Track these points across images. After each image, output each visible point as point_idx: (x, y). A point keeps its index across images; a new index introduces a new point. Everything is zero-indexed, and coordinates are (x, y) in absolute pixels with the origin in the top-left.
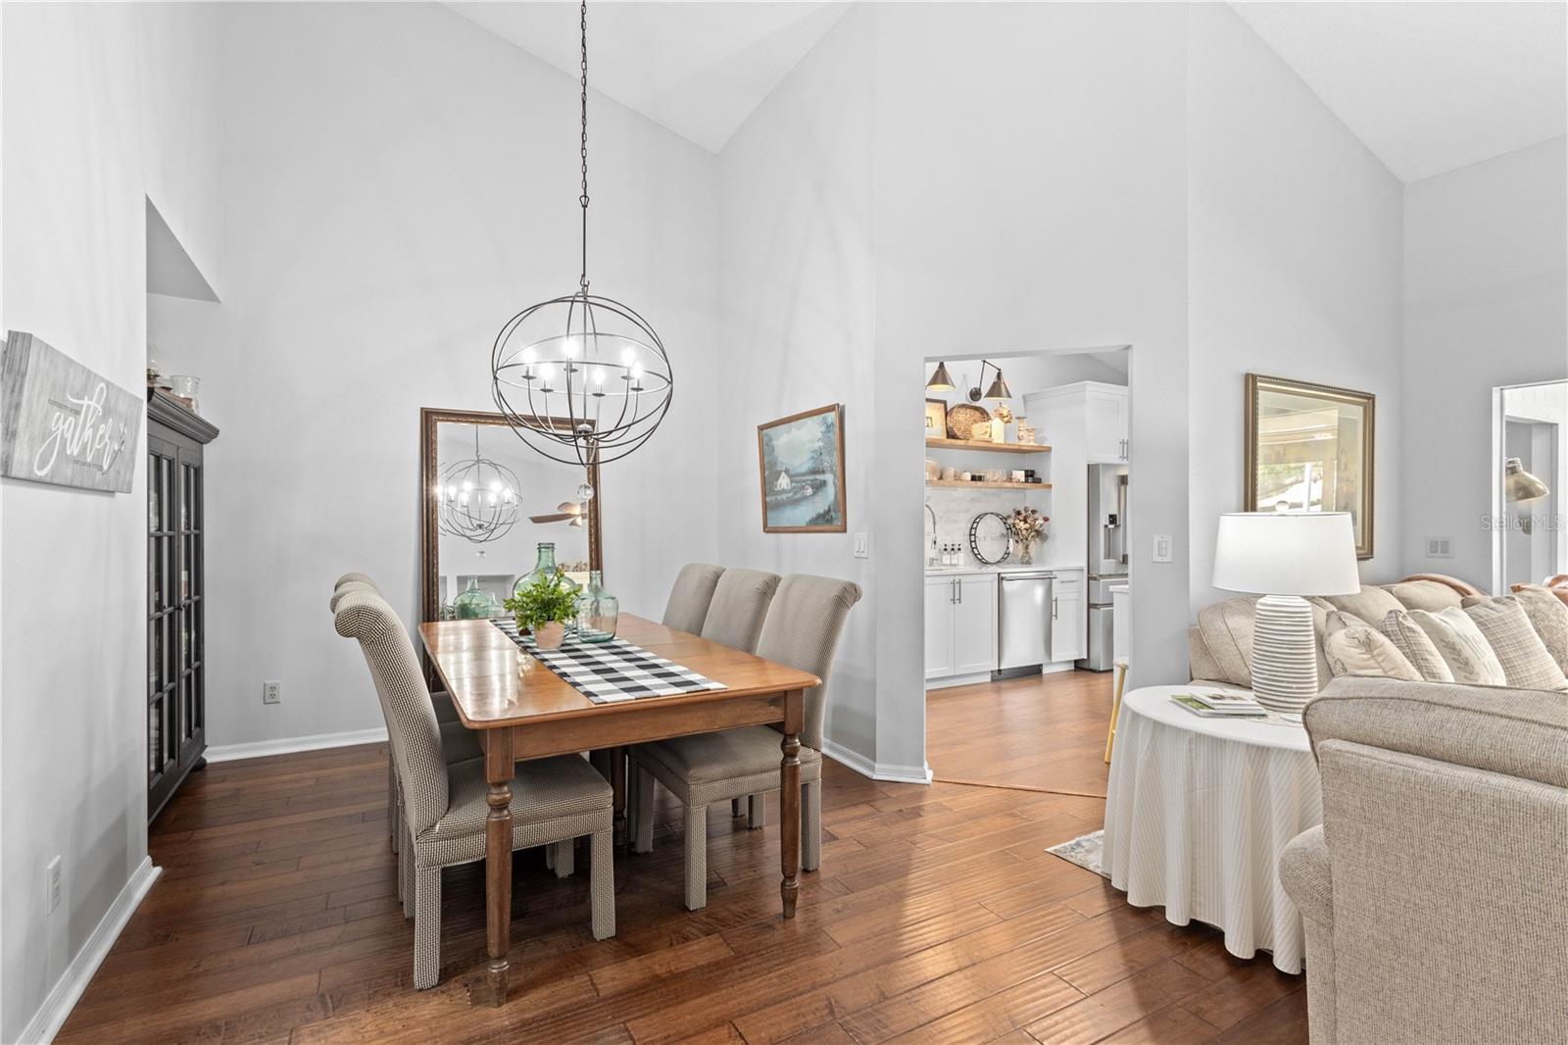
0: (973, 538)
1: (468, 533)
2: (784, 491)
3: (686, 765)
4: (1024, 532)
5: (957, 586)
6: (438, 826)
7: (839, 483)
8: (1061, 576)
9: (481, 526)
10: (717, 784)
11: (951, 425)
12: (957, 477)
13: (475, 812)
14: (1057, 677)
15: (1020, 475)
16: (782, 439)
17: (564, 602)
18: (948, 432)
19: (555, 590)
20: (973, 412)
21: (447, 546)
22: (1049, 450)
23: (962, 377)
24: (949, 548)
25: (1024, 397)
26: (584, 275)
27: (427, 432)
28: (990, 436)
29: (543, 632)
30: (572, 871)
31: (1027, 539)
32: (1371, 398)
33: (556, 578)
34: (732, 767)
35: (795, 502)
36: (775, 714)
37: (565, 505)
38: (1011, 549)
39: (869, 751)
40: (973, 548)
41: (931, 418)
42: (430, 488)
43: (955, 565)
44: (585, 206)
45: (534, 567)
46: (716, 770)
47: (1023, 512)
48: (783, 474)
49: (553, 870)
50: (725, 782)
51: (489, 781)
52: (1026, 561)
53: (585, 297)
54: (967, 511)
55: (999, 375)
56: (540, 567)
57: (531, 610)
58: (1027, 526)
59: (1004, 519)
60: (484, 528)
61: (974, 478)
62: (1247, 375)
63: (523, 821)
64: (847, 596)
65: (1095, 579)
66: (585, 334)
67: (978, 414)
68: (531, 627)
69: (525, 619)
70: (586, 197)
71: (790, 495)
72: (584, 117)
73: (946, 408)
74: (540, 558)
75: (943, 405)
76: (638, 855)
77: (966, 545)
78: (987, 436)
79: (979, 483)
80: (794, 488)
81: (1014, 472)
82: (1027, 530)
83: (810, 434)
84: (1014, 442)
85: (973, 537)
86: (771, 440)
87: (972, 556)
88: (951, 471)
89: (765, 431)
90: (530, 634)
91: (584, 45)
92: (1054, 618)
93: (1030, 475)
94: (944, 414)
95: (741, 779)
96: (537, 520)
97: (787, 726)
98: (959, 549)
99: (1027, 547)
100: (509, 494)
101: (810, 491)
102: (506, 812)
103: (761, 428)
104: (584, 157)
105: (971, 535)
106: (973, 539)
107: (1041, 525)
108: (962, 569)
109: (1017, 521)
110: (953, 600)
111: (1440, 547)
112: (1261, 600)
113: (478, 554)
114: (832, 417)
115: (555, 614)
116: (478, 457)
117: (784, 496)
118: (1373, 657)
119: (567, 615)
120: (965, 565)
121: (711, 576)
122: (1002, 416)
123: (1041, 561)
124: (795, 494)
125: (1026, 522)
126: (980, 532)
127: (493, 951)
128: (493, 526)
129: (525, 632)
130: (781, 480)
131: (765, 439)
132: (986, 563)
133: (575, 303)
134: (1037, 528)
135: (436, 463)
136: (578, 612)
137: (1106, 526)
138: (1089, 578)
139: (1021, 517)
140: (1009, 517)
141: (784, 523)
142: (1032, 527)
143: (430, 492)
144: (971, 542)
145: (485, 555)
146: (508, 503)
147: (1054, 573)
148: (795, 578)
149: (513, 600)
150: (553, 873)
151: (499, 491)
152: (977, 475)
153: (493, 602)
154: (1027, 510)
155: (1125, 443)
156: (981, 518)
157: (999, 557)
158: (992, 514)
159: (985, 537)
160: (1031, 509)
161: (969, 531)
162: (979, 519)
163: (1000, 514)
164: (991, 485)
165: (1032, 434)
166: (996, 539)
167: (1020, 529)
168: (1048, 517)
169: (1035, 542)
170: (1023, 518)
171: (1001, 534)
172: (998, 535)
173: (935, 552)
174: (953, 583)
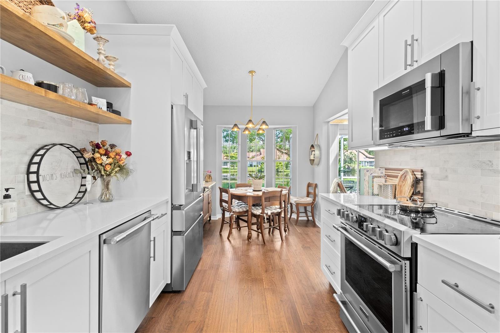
0: (33, 177)
22: (128, 86)
31: (109, 175)
38: (87, 188)
40: (32, 191)
59: (79, 153)
61: (40, 85)
65: (176, 209)
77: (19, 189)
79: (49, 95)
92: (152, 259)
98: (7, 197)
99: (107, 184)
107: (124, 160)
109: (97, 155)
125: (108, 157)
126: (44, 168)
132: (51, 207)
134: (120, 163)
137: (186, 161)
138: (172, 210)
140: (84, 150)
142: (116, 161)
147: (152, 212)
154: (105, 144)
155: (186, 97)
156: (48, 150)
157: (71, 198)
158: (61, 145)
159: (52, 175)
160: (108, 144)
161: (26, 167)
162: (44, 151)
163: (73, 147)
164: (72, 104)
165: (112, 63)
166: (66, 176)
167: (101, 164)
168: (130, 153)
169: (117, 177)
170: (104, 152)
171: (73, 171)
172: (69, 171)
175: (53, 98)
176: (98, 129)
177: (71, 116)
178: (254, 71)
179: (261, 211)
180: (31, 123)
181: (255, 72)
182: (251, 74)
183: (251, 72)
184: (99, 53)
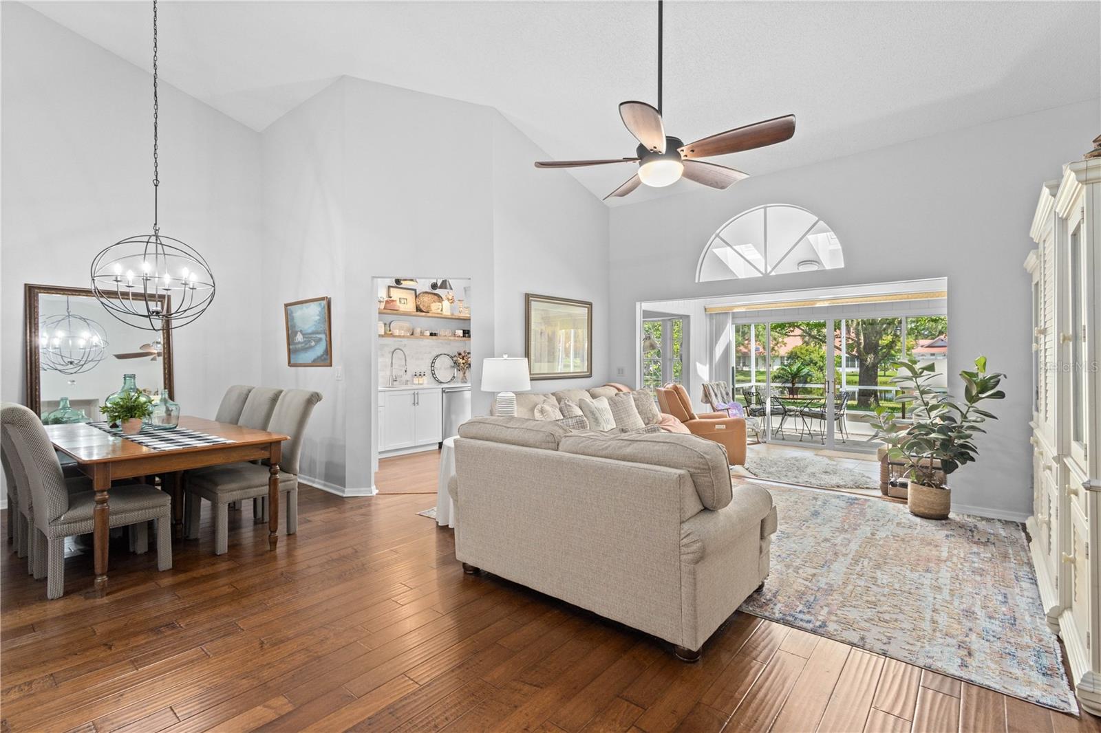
1: (60, 367)
2: (299, 343)
3: (216, 485)
4: (462, 365)
5: (416, 395)
6: (62, 518)
7: (328, 339)
9: (71, 363)
10: (234, 493)
11: (418, 303)
12: (422, 334)
13: (87, 510)
15: (460, 333)
16: (298, 312)
17: (142, 407)
18: (417, 308)
19: (135, 401)
20: (433, 296)
21: (45, 378)
24: (418, 374)
25: (465, 288)
26: (156, 224)
27: (30, 300)
28: (442, 310)
29: (127, 425)
30: (147, 550)
31: (464, 369)
32: (591, 304)
33: (136, 394)
34: (244, 484)
35: (305, 349)
36: (266, 455)
37: (147, 346)
38: (456, 374)
39: (342, 482)
40: (432, 374)
41: (407, 299)
42: (33, 339)
43: (421, 384)
44: (156, 186)
45: (121, 388)
46: (233, 486)
47: (463, 353)
48: (299, 333)
49: (134, 552)
50: (239, 491)
51: (96, 489)
52: (464, 381)
53: (157, 236)
54: (430, 353)
55: (445, 277)
56: (125, 388)
57: (118, 412)
58: (464, 361)
59: (452, 358)
60: (73, 364)
61: (431, 334)
62: (526, 294)
63: (116, 513)
64: (314, 399)
66: (157, 254)
67: (436, 297)
68: (118, 422)
69: (114, 418)
70: (157, 180)
71: (303, 345)
72: (156, 136)
73: (416, 294)
74: (125, 383)
75: (413, 292)
76: (190, 540)
77: (428, 372)
78: (440, 310)
79: (434, 337)
80: (305, 341)
81: (457, 331)
82: (463, 363)
83: (314, 311)
84: (457, 314)
85: (433, 368)
86: (292, 312)
87: (432, 378)
88: (418, 330)
89: (289, 307)
90: (117, 427)
91: (156, 96)
93: (466, 332)
94: (414, 297)
95: (248, 490)
96: (120, 357)
97: (272, 460)
98: (424, 375)
99: (464, 373)
100: (97, 339)
101: (313, 344)
102: (105, 504)
103: (286, 305)
104: (156, 158)
105: (431, 367)
107: (471, 361)
108: (425, 386)
109: (459, 359)
110: (414, 404)
111: (621, 371)
112: (499, 395)
113: (69, 383)
114: (324, 303)
115: (136, 414)
116: (68, 313)
117: (300, 346)
118: (544, 417)
119: (144, 415)
120: (428, 384)
121: (245, 392)
122: (448, 299)
124: (306, 344)
125: (463, 359)
127: (98, 570)
128: (82, 363)
129: (114, 426)
130: (298, 337)
131: (289, 312)
132: (440, 382)
133: (149, 244)
135: (38, 321)
136: (152, 413)
139: (461, 357)
140: (455, 356)
141: (300, 361)
143: (33, 343)
144: (432, 370)
145: (75, 383)
146: (96, 346)
148: (289, 391)
149: (106, 407)
150: (134, 553)
151: (87, 338)
152: (434, 332)
153: (83, 416)
156: (438, 357)
157: (449, 379)
158: (445, 354)
159: (441, 368)
160: (465, 352)
161: (431, 364)
163: (449, 355)
164: (443, 339)
166: (446, 369)
169: (468, 370)
171: (450, 367)
172: (448, 367)
173: (408, 377)
174: (414, 394)
176: (463, 345)
180: (432, 347)
184: (460, 308)
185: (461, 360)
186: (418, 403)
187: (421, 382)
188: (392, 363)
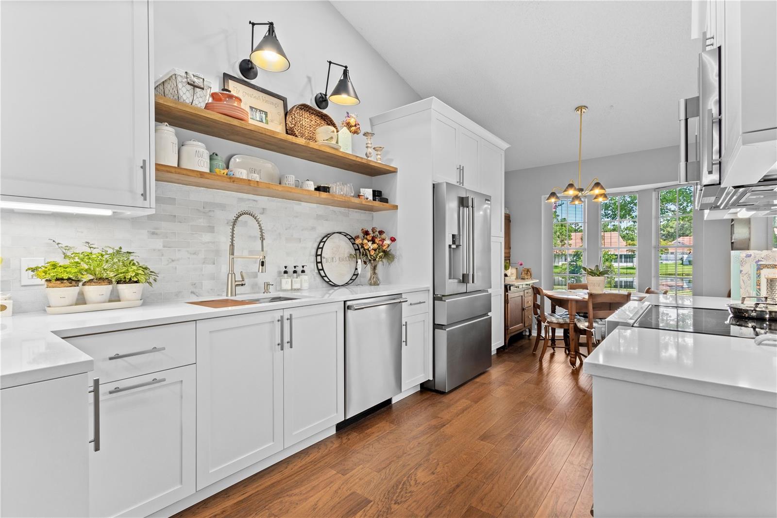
4: (372, 253)
5: (287, 324)
8: (411, 299)
11: (290, 125)
12: (301, 189)
14: (407, 403)
15: (368, 193)
18: (288, 131)
20: (317, 118)
22: (394, 171)
23: (306, 80)
24: (291, 270)
28: (337, 142)
31: (375, 260)
38: (359, 271)
40: (319, 270)
41: (266, 113)
43: (297, 289)
47: (371, 232)
52: (374, 282)
54: (313, 229)
55: (345, 73)
58: (375, 246)
59: (352, 239)
61: (318, 189)
65: (440, 299)
73: (285, 106)
75: (282, 101)
77: (311, 267)
78: (334, 142)
79: (324, 195)
81: (362, 190)
82: (375, 250)
84: (363, 157)
85: (319, 258)
87: (318, 279)
88: (291, 179)
92: (403, 344)
93: (377, 194)
94: (283, 111)
98: (303, 272)
99: (375, 268)
105: (317, 255)
106: (319, 260)
107: (389, 245)
109: (365, 241)
110: (282, 343)
120: (310, 288)
122: (349, 125)
123: (389, 282)
125: (374, 242)
126: (327, 252)
134: (384, 248)
137: (450, 246)
138: (434, 299)
139: (369, 238)
140: (357, 237)
142: (380, 247)
144: (317, 263)
147: (404, 296)
152: (321, 184)
154: (374, 231)
155: (461, 170)
156: (329, 237)
157: (347, 279)
158: (340, 233)
159: (333, 258)
160: (378, 230)
161: (316, 251)
162: (326, 238)
163: (348, 234)
164: (338, 199)
165: (379, 153)
166: (343, 260)
167: (368, 249)
168: (394, 238)
169: (383, 262)
170: (370, 239)
171: (349, 255)
172: (346, 256)
173: (270, 274)
174: (281, 320)
175: (324, 197)
176: (373, 217)
177: (348, 208)
178: (585, 106)
179: (587, 324)
180: (319, 217)
181: (587, 108)
182: (579, 112)
183: (579, 108)
184: (367, 147)
185: (370, 244)
186: (290, 342)
187: (296, 286)
188: (232, 245)
